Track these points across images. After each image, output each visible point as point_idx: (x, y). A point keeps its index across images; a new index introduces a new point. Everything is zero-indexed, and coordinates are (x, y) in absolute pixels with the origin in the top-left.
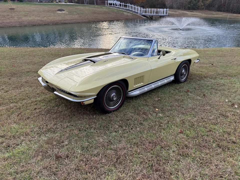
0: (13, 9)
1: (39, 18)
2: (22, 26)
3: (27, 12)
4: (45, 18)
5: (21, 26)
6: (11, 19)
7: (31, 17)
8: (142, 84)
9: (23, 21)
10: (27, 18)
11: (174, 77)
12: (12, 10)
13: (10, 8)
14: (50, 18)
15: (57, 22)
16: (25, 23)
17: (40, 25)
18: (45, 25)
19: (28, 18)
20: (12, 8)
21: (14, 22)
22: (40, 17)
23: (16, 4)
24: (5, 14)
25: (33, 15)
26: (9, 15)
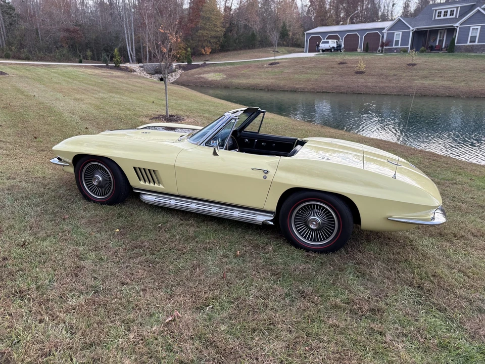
0: (414, 65)
1: (447, 83)
2: (402, 94)
3: (433, 72)
4: (463, 84)
5: (398, 95)
6: (394, 81)
7: (433, 80)
8: (161, 186)
9: (410, 87)
10: (421, 82)
11: (272, 218)
12: (410, 67)
13: (410, 62)
14: (472, 84)
15: (481, 94)
16: (411, 90)
17: (437, 96)
18: (448, 96)
19: (424, 82)
20: (413, 63)
21: (393, 87)
22: (451, 81)
23: (428, 56)
24: (392, 72)
25: (441, 77)
26: (395, 75)
